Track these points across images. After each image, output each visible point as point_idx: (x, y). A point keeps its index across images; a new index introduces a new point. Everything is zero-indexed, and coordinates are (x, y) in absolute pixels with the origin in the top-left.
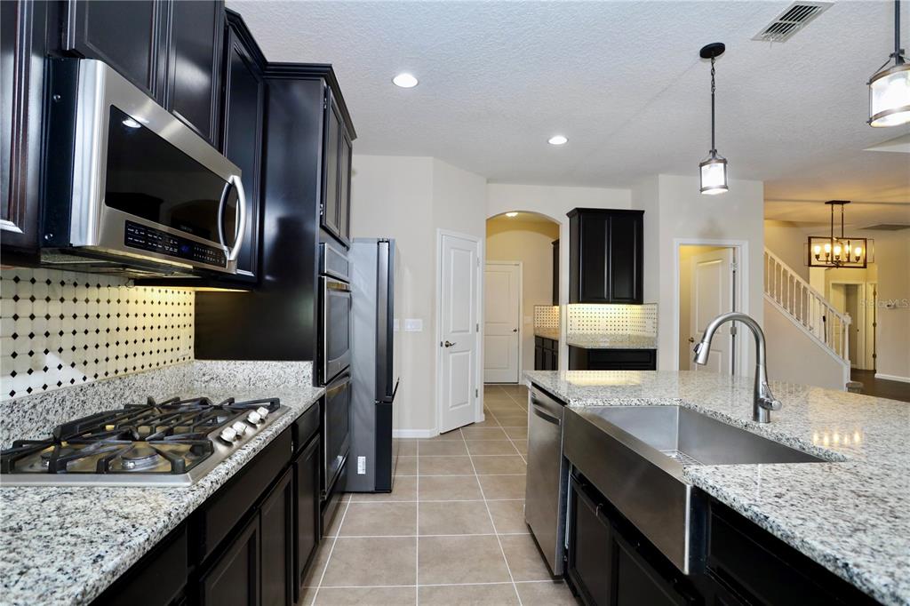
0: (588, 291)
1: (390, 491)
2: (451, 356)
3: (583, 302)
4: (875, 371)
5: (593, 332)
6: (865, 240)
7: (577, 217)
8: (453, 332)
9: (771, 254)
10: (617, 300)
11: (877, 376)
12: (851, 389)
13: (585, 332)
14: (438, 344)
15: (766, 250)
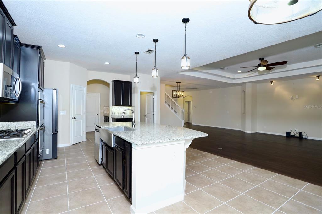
0: (117, 103)
1: (57, 158)
2: (75, 122)
3: (115, 106)
4: (192, 123)
5: (119, 114)
6: (184, 92)
7: (114, 82)
8: (76, 115)
9: (167, 94)
10: (125, 105)
11: (192, 124)
12: (184, 127)
13: (116, 114)
14: (71, 118)
15: (166, 93)
